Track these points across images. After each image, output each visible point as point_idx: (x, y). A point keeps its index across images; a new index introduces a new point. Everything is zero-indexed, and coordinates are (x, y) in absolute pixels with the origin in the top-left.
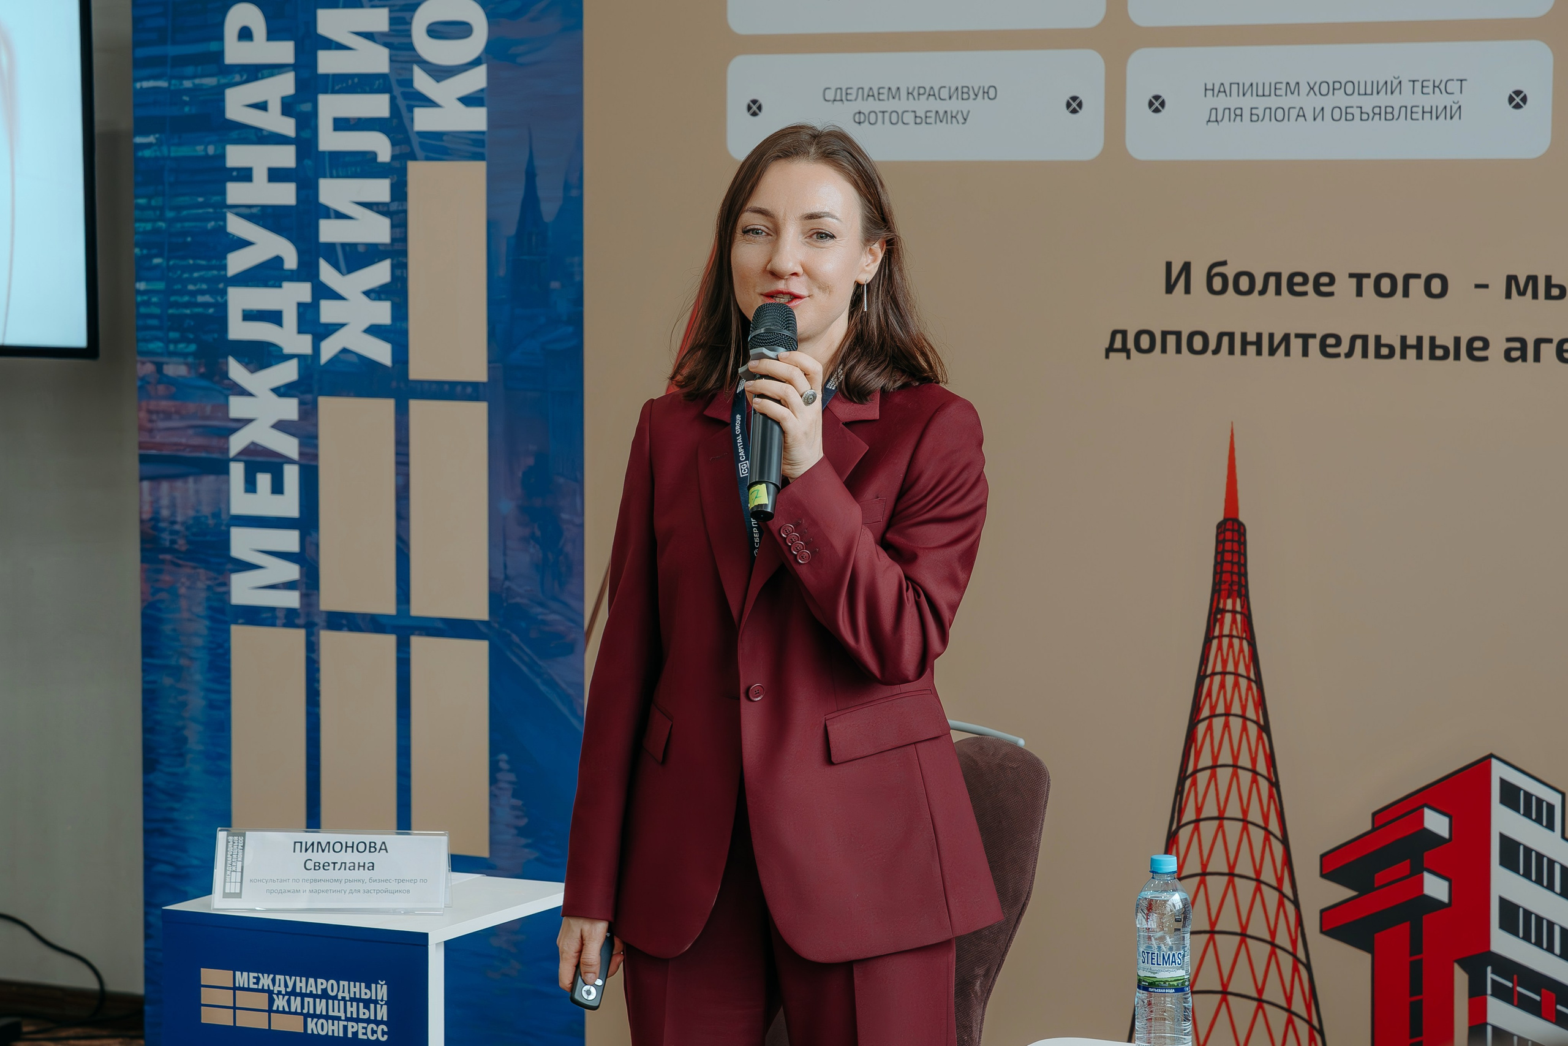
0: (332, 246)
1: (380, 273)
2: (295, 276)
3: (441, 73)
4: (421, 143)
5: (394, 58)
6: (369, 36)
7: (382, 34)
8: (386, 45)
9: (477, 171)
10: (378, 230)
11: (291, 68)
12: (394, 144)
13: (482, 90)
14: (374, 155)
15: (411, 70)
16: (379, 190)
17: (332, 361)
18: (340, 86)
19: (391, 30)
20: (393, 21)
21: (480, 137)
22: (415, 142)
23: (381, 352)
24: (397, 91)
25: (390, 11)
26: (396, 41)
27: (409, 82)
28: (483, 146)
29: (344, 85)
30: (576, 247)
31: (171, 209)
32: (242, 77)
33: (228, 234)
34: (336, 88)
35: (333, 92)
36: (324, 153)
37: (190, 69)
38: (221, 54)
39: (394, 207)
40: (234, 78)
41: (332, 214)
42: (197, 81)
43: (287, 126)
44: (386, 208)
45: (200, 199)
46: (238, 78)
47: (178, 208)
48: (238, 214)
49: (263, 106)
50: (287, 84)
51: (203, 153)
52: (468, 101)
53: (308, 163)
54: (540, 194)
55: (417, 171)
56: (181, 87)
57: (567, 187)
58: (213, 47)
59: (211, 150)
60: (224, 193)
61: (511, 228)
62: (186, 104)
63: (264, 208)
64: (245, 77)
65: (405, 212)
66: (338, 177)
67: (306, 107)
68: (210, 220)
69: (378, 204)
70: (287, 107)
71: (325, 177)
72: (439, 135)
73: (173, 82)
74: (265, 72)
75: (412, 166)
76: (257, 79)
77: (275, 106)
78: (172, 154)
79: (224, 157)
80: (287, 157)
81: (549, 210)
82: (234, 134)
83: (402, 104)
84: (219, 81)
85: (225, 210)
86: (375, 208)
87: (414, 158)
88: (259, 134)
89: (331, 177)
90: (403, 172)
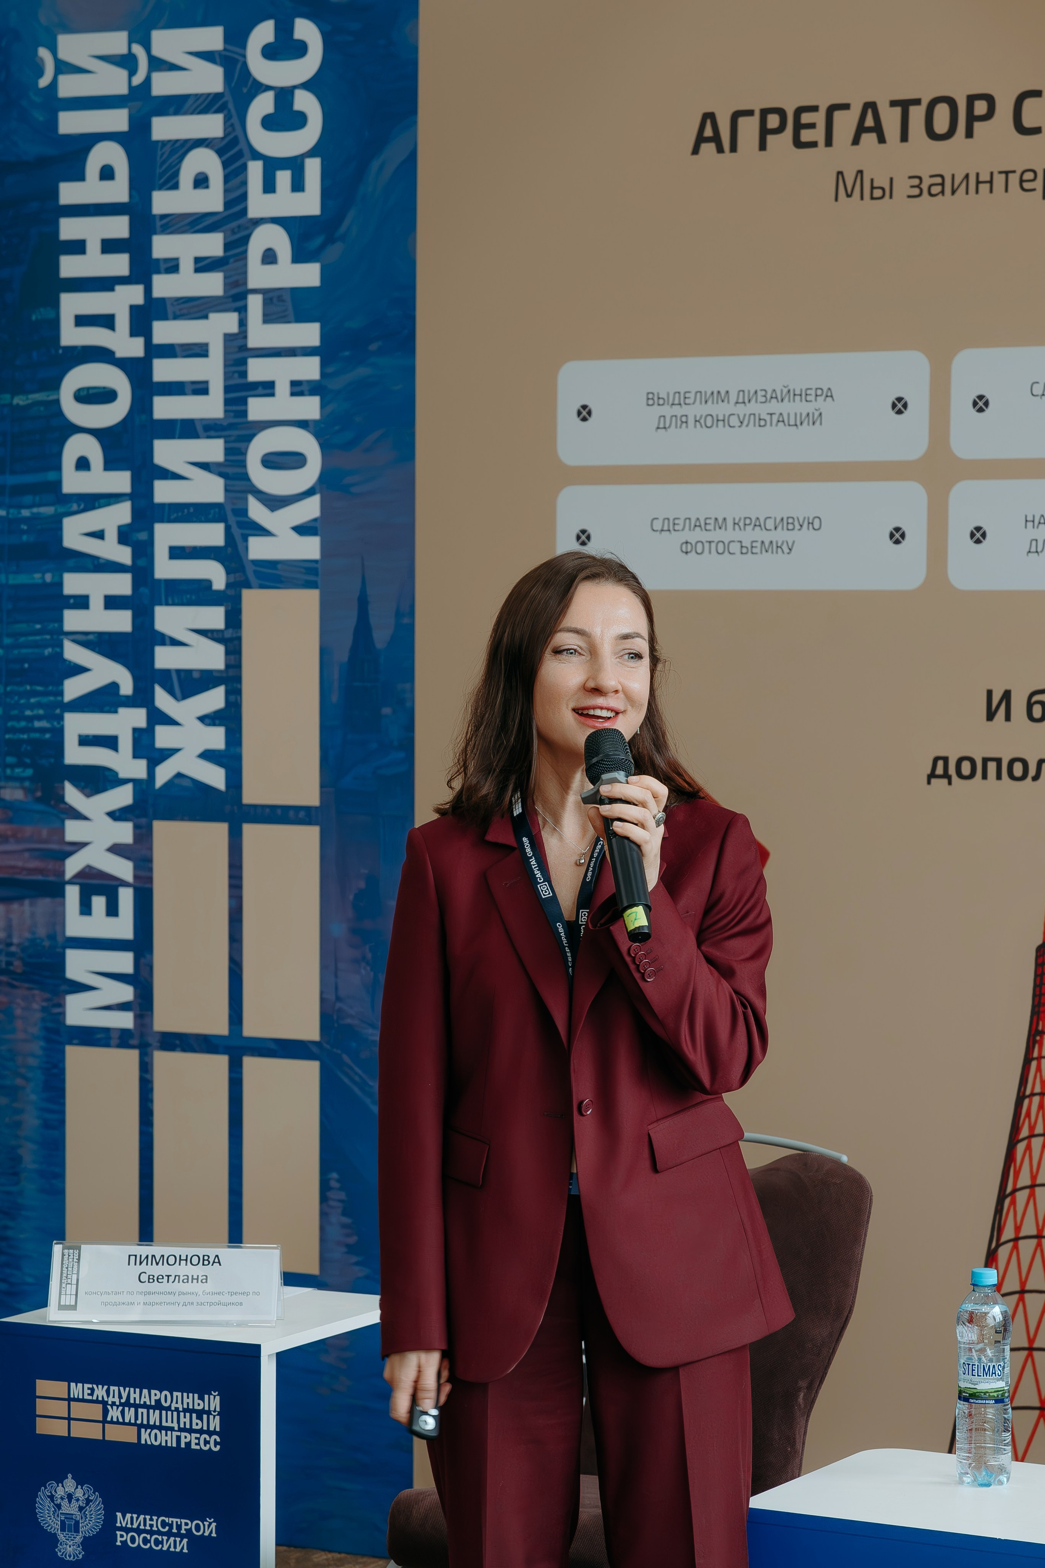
0: (167, 672)
1: (215, 699)
2: (130, 702)
3: (275, 503)
4: (255, 572)
5: (228, 488)
6: (206, 466)
7: (218, 465)
8: (221, 475)
9: (310, 599)
10: (213, 657)
11: (128, 498)
12: (228, 573)
13: (316, 520)
14: (208, 583)
15: (247, 500)
16: (216, 617)
17: (167, 785)
18: (175, 515)
19: (226, 460)
20: (228, 451)
21: (315, 565)
22: (250, 570)
23: (214, 776)
24: (232, 520)
25: (225, 442)
26: (230, 471)
27: (243, 512)
28: (317, 574)
29: (180, 514)
30: (408, 674)
31: (9, 635)
32: (79, 506)
33: (65, 661)
34: (172, 517)
35: (170, 521)
36: (159, 581)
37: (28, 499)
38: (59, 483)
39: (229, 634)
40: (71, 507)
41: (168, 641)
42: (35, 510)
43: (124, 555)
44: (220, 636)
45: (38, 626)
46: (75, 507)
47: (15, 635)
48: (74, 641)
49: (99, 535)
50: (122, 513)
51: (40, 581)
52: (302, 530)
53: (144, 590)
54: (373, 621)
55: (251, 599)
56: (20, 516)
57: (398, 615)
58: (51, 476)
59: (48, 578)
60: (61, 620)
61: (342, 655)
62: (23, 532)
63: (100, 634)
64: (82, 506)
65: (239, 639)
66: (174, 604)
67: (143, 536)
68: (46, 647)
69: (212, 631)
70: (124, 535)
71: (160, 604)
72: (273, 564)
73: (11, 511)
74: (102, 501)
75: (246, 594)
76: (93, 508)
77: (112, 535)
78: (11, 582)
79: (60, 584)
80: (122, 585)
81: (381, 636)
82: (71, 563)
83: (236, 532)
84: (56, 510)
85: (61, 637)
86: (209, 635)
87: (249, 586)
88: (96, 562)
89: (167, 604)
90: (238, 599)
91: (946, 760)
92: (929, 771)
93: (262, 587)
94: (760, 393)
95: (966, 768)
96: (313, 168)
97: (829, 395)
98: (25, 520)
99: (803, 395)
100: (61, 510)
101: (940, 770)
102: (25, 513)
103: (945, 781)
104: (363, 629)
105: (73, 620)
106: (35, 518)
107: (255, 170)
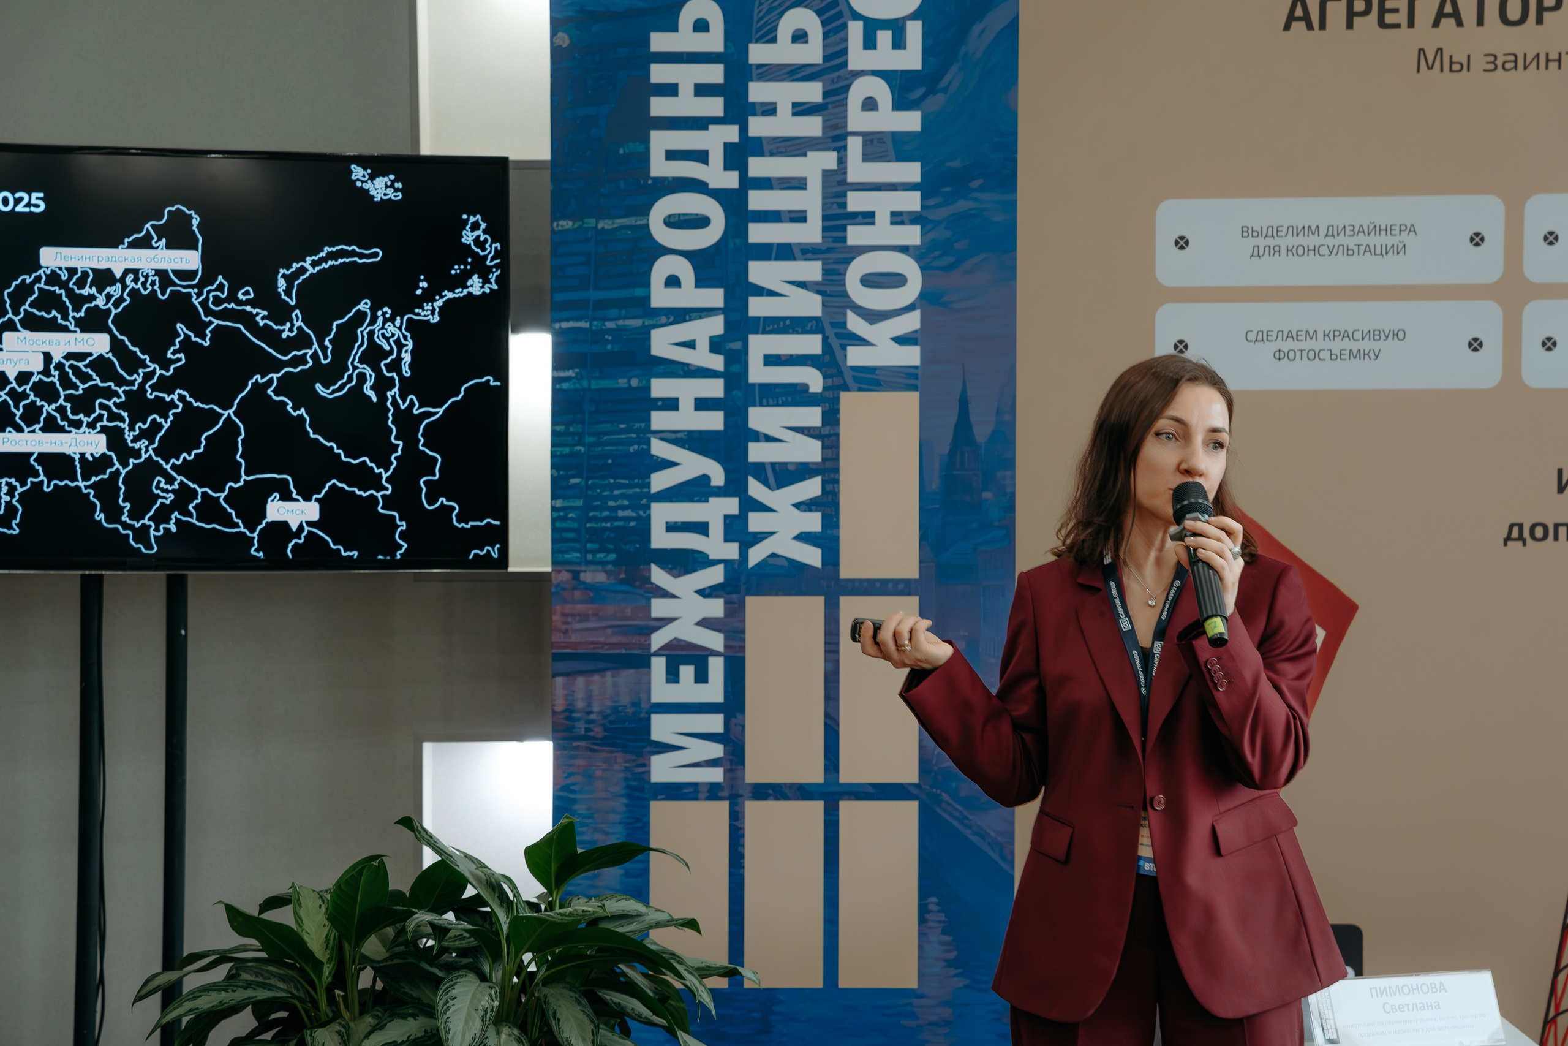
0: (762, 465)
1: (812, 488)
2: (721, 492)
3: (874, 317)
4: (854, 377)
5: (826, 304)
6: (802, 285)
7: (816, 283)
8: (819, 292)
9: (911, 401)
10: (811, 451)
11: (721, 311)
12: (825, 377)
13: (916, 331)
14: (806, 387)
15: (845, 314)
16: (812, 416)
17: (759, 565)
18: (771, 327)
19: (823, 280)
20: (826, 272)
21: (914, 371)
22: (848, 377)
23: (812, 556)
24: (830, 332)
25: (823, 264)
26: (829, 289)
27: (844, 324)
28: (917, 379)
29: (776, 326)
30: (1009, 463)
31: (590, 435)
32: (668, 319)
33: (653, 456)
34: (767, 329)
35: (764, 332)
36: (754, 385)
37: (614, 312)
38: (648, 298)
39: (826, 431)
40: (660, 320)
41: (762, 437)
42: (621, 322)
43: (717, 362)
44: (817, 432)
45: (623, 426)
46: (664, 320)
47: (598, 434)
48: (661, 439)
49: (691, 345)
50: (716, 325)
51: (626, 386)
52: (902, 340)
53: (737, 393)
54: (973, 418)
55: (849, 401)
56: (604, 327)
57: (998, 412)
58: (639, 292)
59: (634, 383)
60: (648, 420)
61: (943, 447)
62: (609, 342)
63: (690, 433)
64: (672, 319)
65: (837, 435)
66: (768, 405)
67: (737, 345)
68: (632, 444)
69: (809, 429)
70: (716, 345)
71: (755, 405)
72: (872, 370)
73: (595, 323)
74: (693, 315)
75: (844, 395)
76: (684, 321)
77: (703, 345)
78: (593, 387)
79: (648, 388)
80: (715, 388)
81: (981, 432)
82: (660, 369)
83: (835, 343)
84: (644, 323)
85: (648, 436)
86: (806, 432)
87: (846, 389)
88: (686, 368)
89: (761, 405)
90: (837, 400)
91: (1521, 526)
92: (1505, 535)
93: (860, 389)
94: (1348, 229)
95: (1539, 532)
96: (914, 31)
97: (1412, 230)
98: (609, 331)
99: (1389, 230)
100: (648, 322)
101: (1515, 534)
102: (610, 325)
103: (1520, 543)
104: (963, 425)
105: (660, 420)
106: (619, 329)
107: (855, 30)
